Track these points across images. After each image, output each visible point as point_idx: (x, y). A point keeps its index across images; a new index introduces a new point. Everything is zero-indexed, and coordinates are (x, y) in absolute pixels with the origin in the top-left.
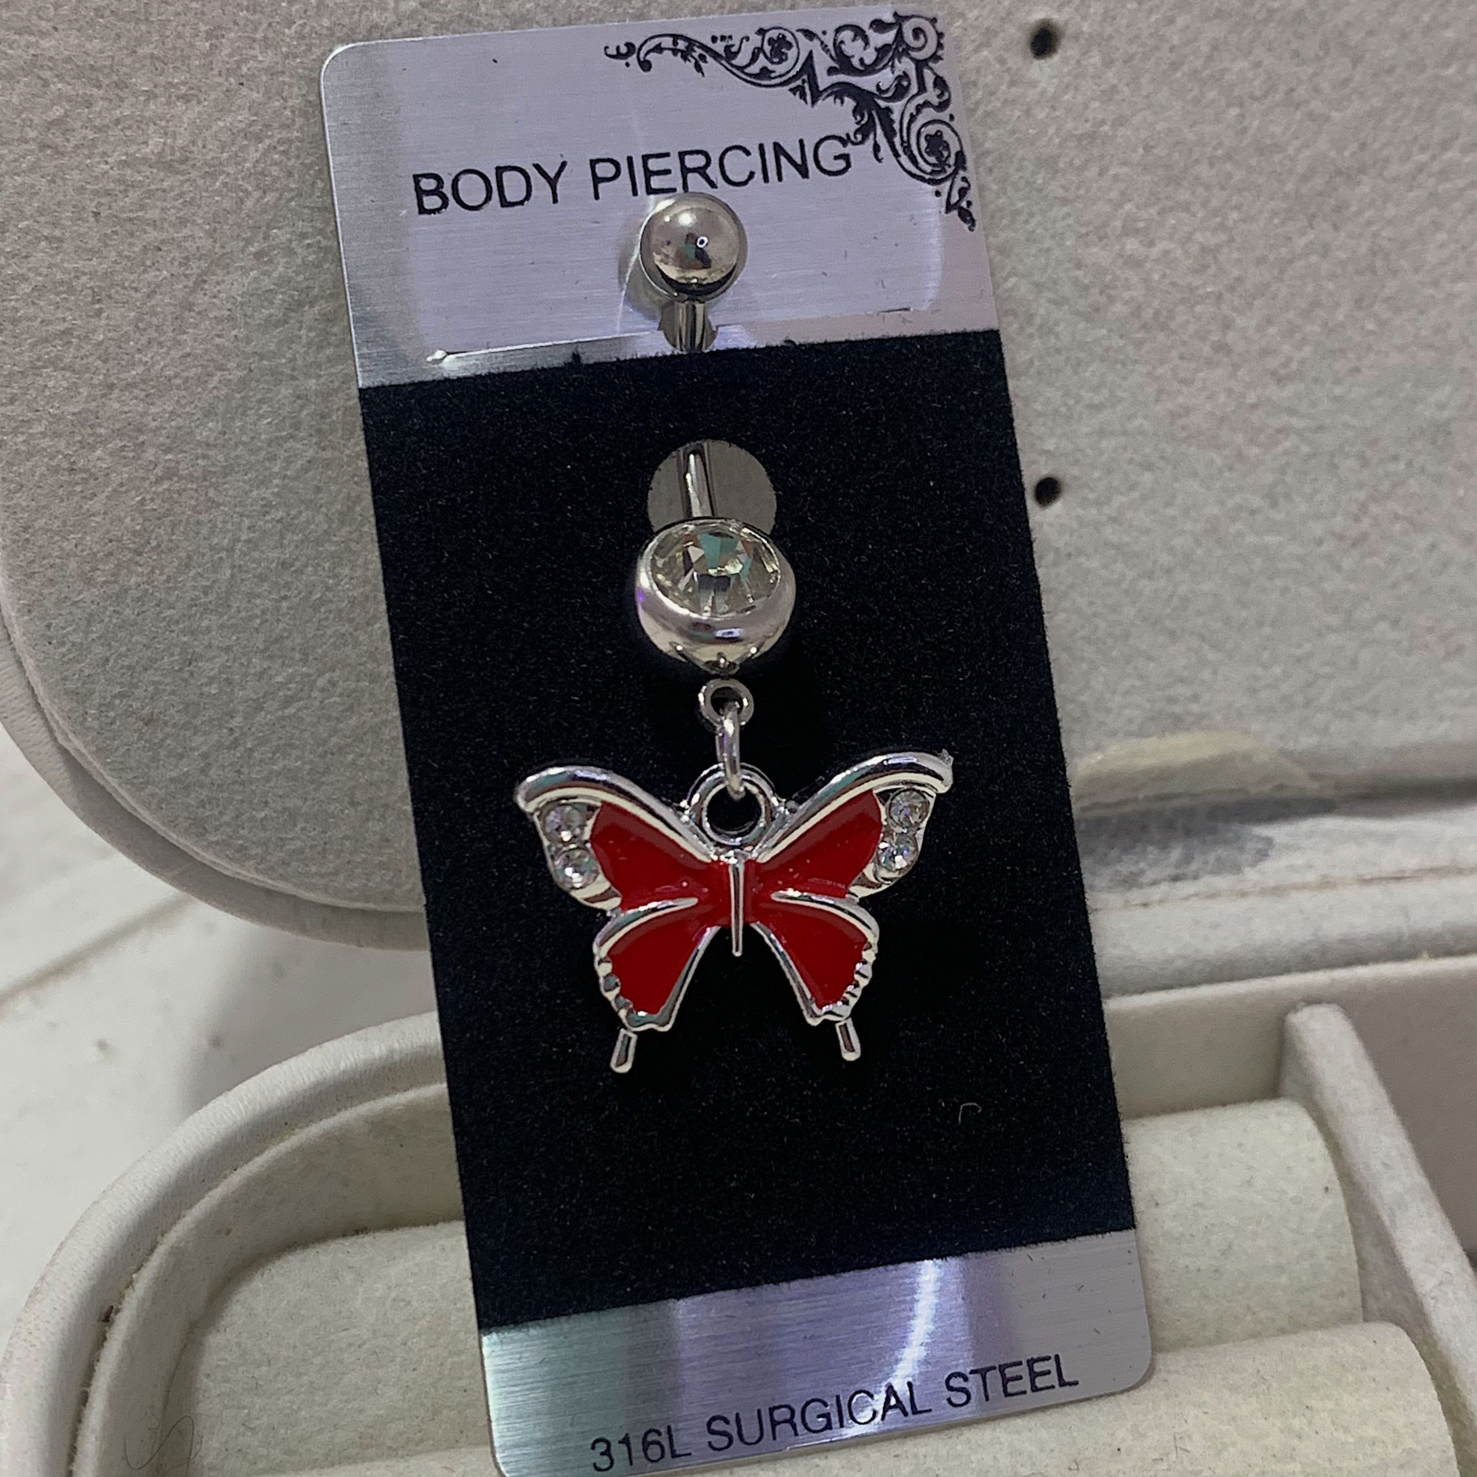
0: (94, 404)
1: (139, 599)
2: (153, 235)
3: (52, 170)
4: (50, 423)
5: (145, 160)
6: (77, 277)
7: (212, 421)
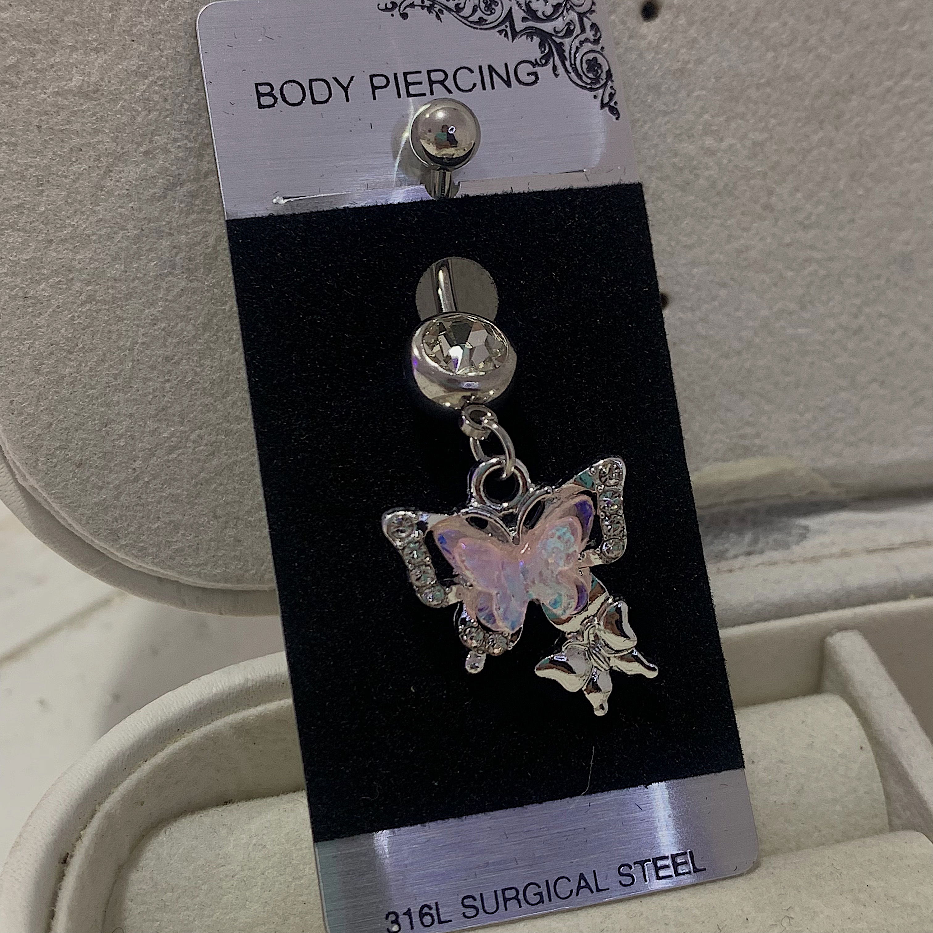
0: (39, 253)
1: (72, 383)
2: (76, 141)
3: (9, 99)
4: (11, 266)
5: (70, 91)
6: (26, 169)
7: (118, 264)
